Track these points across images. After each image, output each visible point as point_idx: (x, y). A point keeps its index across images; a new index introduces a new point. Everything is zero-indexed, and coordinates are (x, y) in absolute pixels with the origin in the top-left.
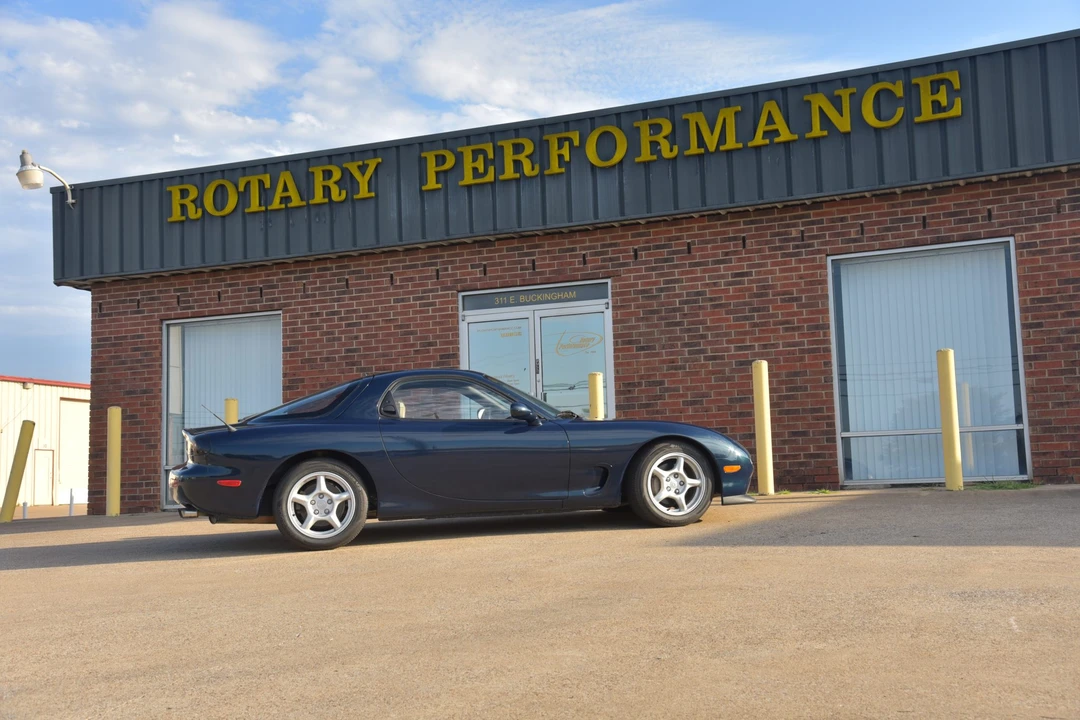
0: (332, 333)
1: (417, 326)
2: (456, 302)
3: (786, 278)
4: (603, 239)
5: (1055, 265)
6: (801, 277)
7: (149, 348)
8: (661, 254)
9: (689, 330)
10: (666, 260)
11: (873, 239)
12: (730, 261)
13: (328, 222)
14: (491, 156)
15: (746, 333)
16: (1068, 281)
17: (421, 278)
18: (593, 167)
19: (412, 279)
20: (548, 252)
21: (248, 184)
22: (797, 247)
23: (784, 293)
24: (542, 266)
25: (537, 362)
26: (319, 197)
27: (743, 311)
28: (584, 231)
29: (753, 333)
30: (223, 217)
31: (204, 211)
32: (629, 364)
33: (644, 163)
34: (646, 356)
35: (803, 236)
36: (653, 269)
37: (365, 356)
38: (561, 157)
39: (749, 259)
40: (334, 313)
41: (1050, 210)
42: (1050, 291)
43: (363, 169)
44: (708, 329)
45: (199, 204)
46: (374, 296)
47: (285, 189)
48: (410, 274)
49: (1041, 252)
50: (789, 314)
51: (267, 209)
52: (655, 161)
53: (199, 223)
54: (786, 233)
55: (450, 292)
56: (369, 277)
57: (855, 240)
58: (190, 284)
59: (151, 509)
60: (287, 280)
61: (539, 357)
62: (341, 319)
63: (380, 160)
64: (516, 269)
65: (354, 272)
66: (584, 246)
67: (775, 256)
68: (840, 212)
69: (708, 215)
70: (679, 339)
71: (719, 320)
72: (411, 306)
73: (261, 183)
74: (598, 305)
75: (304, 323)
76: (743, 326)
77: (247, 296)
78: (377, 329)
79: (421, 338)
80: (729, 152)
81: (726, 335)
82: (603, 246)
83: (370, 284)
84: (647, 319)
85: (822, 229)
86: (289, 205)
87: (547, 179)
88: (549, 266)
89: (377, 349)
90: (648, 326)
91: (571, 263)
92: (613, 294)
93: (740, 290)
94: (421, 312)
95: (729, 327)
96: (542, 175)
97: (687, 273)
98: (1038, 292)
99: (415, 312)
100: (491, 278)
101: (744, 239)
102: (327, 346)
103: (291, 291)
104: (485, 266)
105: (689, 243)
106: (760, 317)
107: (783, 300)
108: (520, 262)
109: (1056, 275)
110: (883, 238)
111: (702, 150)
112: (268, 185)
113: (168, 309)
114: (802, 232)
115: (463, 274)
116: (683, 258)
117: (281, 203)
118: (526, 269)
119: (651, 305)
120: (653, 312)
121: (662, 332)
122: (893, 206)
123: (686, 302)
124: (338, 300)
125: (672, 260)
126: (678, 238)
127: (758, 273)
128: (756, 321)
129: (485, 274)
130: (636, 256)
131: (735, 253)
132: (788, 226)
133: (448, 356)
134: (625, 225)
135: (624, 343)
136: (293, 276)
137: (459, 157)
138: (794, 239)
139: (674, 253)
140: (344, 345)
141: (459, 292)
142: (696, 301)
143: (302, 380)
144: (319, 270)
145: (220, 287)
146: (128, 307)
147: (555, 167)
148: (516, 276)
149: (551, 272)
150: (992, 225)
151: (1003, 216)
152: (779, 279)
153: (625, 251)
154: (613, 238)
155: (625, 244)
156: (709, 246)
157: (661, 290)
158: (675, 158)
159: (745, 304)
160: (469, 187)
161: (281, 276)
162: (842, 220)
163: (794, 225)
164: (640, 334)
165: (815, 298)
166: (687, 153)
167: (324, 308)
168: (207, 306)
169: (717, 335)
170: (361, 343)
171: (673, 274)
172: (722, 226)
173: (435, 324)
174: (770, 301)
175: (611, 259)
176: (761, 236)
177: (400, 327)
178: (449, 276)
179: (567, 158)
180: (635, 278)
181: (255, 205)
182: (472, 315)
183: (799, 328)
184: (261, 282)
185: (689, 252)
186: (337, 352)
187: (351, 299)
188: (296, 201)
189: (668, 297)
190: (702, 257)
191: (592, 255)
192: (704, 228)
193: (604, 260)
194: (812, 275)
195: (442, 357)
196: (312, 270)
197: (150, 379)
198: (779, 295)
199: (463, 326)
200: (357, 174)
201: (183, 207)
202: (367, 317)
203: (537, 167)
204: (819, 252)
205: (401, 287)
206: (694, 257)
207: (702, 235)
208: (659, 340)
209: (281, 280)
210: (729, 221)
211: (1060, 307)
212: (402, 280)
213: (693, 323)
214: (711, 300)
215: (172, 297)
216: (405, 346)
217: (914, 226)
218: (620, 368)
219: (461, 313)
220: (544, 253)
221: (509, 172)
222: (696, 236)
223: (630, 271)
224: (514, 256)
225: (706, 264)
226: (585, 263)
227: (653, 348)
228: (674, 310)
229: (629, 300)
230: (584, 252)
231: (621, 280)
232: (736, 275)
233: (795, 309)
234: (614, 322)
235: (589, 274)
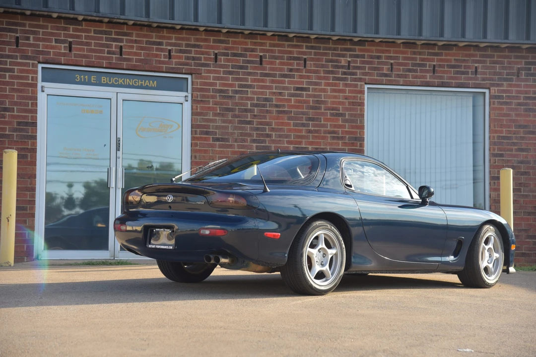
2: (36, 72)
3: (335, 97)
4: (188, 39)
5: (513, 113)
6: (346, 98)
8: (238, 61)
9: (257, 129)
10: (241, 67)
11: (398, 76)
12: (293, 76)
15: (302, 137)
16: (520, 126)
20: (136, 42)
22: (345, 73)
23: (333, 109)
24: (129, 53)
25: (118, 140)
27: (301, 119)
29: (307, 137)
32: (206, 151)
34: (221, 146)
36: (230, 73)
39: (308, 77)
41: (513, 74)
42: (509, 132)
44: (273, 130)
49: (506, 103)
50: (335, 126)
54: (337, 61)
55: (31, 62)
57: (386, 75)
61: (120, 135)
64: (102, 52)
66: (170, 42)
67: (328, 78)
68: (378, 51)
69: (278, 35)
70: (250, 135)
71: (283, 124)
74: (177, 96)
76: (301, 131)
81: (287, 136)
82: (187, 45)
84: (223, 115)
85: (363, 62)
88: (136, 54)
90: (224, 122)
91: (157, 56)
92: (193, 89)
93: (299, 101)
95: (290, 130)
97: (258, 81)
98: (502, 132)
100: (76, 55)
101: (305, 60)
104: (70, 43)
105: (261, 56)
106: (313, 126)
107: (332, 115)
108: (108, 46)
109: (514, 121)
110: (406, 76)
114: (349, 62)
115: (47, 47)
116: (255, 68)
118: (114, 53)
119: (227, 104)
120: (228, 110)
121: (235, 128)
122: (414, 53)
123: (257, 105)
125: (246, 68)
126: (253, 50)
127: (314, 90)
128: (310, 128)
129: (70, 50)
130: (216, 59)
131: (298, 70)
132: (339, 55)
133: (27, 124)
135: (201, 133)
138: (343, 67)
139: (249, 62)
141: (39, 62)
142: (264, 106)
148: (103, 58)
149: (137, 61)
150: (477, 79)
151: (484, 73)
152: (330, 97)
153: (207, 53)
154: (197, 40)
155: (208, 47)
156: (278, 61)
157: (236, 92)
159: (303, 113)
162: (379, 57)
163: (344, 56)
164: (217, 127)
165: (355, 115)
169: (280, 136)
171: (247, 80)
172: (289, 46)
173: (13, 90)
174: (322, 114)
175: (194, 59)
176: (318, 60)
178: (30, 45)
182: (53, 88)
183: (342, 138)
185: (261, 64)
189: (242, 98)
190: (271, 69)
191: (177, 51)
192: (274, 45)
193: (188, 58)
194: (355, 98)
195: (19, 123)
198: (329, 110)
199: (42, 98)
204: (360, 80)
206: (265, 69)
207: (272, 51)
208: (232, 134)
210: (295, 43)
211: (514, 144)
213: (261, 123)
214: (277, 106)
217: (427, 71)
218: (197, 155)
219: (40, 84)
220: (131, 41)
222: (268, 51)
223: (209, 72)
224: (101, 39)
225: (274, 75)
226: (170, 58)
227: (227, 140)
228: (246, 110)
229: (208, 97)
230: (169, 48)
231: (202, 78)
232: (298, 89)
233: (340, 123)
234: (193, 114)
235: (174, 68)
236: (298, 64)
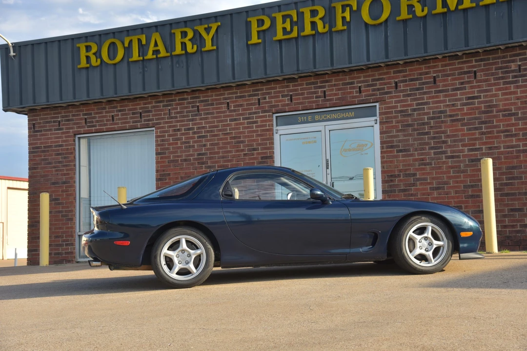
0: (189, 142)
1: (246, 137)
2: (272, 121)
3: (507, 99)
4: (373, 75)
6: (518, 98)
7: (67, 154)
8: (415, 85)
9: (434, 138)
10: (418, 89)
12: (465, 88)
13: (185, 67)
14: (295, 19)
15: (476, 139)
17: (247, 105)
18: (366, 24)
19: (241, 105)
20: (335, 85)
21: (131, 42)
22: (515, 77)
23: (505, 110)
24: (330, 95)
25: (327, 161)
26: (178, 50)
27: (474, 124)
28: (360, 70)
29: (481, 139)
30: (115, 65)
31: (102, 60)
32: (391, 162)
33: (403, 20)
34: (403, 156)
35: (520, 68)
36: (409, 95)
37: (211, 158)
38: (344, 18)
39: (479, 87)
40: (189, 129)
43: (208, 30)
44: (448, 136)
45: (98, 54)
46: (216, 117)
47: (156, 45)
48: (240, 101)
50: (508, 125)
51: (143, 58)
52: (410, 19)
53: (99, 68)
54: (507, 67)
55: (268, 114)
56: (212, 104)
58: (93, 110)
59: (69, 261)
60: (158, 107)
61: (328, 157)
62: (194, 133)
63: (219, 24)
64: (312, 98)
65: (202, 101)
66: (360, 80)
67: (498, 84)
69: (449, 56)
70: (428, 144)
71: (457, 130)
72: (241, 124)
73: (139, 40)
74: (369, 121)
75: (169, 136)
76: (474, 134)
77: (131, 118)
78: (218, 140)
79: (248, 146)
80: (465, 10)
81: (461, 140)
82: (373, 80)
83: (213, 109)
84: (404, 131)
86: (159, 56)
87: (334, 35)
88: (336, 95)
89: (218, 153)
90: (405, 136)
91: (350, 93)
92: (381, 114)
93: (472, 109)
94: (248, 127)
95: (463, 135)
96: (330, 31)
97: (433, 97)
99: (245, 128)
100: (295, 104)
101: (475, 73)
102: (185, 152)
103: (160, 115)
104: (291, 96)
105: (434, 77)
106: (486, 128)
107: (504, 116)
108: (315, 93)
111: (445, 10)
112: (144, 42)
113: (79, 127)
114: (520, 66)
115: (277, 102)
116: (430, 88)
117: (153, 54)
118: (320, 97)
119: (407, 121)
120: (408, 125)
121: (415, 140)
123: (432, 118)
124: (192, 120)
125: (422, 89)
126: (427, 73)
127: (485, 96)
128: (483, 130)
129: (291, 101)
130: (396, 87)
131: (469, 82)
132: (509, 62)
133: (267, 158)
134: (389, 65)
135: (387, 147)
136: (162, 104)
137: (273, 21)
138: (513, 71)
139: (424, 83)
140: (196, 150)
141: (273, 113)
142: (439, 117)
143: (169, 174)
144: (179, 100)
145: (113, 112)
146: (53, 126)
147: (339, 26)
148: (313, 102)
149: (337, 99)
152: (501, 100)
153: (390, 83)
154: (380, 74)
155: (389, 78)
156: (450, 78)
157: (414, 110)
158: (425, 17)
159: (476, 118)
160: (280, 41)
161: (154, 104)
163: (513, 61)
164: (400, 141)
166: (434, 12)
167: (183, 125)
168: (105, 125)
169: (455, 141)
170: (208, 149)
171: (423, 99)
172: (459, 63)
173: (258, 136)
174: (495, 116)
175: (378, 89)
176: (488, 70)
177: (234, 138)
178: (266, 103)
179: (348, 19)
180: (396, 102)
181: (135, 56)
182: (283, 129)
183: (515, 135)
184: (141, 108)
185: (435, 83)
186: (192, 155)
187: (201, 119)
188: (163, 53)
189: (419, 115)
190: (444, 86)
191: (365, 86)
192: (446, 65)
193: (374, 90)
195: (262, 158)
196: (175, 100)
197: (68, 174)
198: (501, 112)
199: (276, 137)
200: (204, 34)
201: (88, 58)
202: (212, 131)
203: (327, 26)
205: (234, 111)
206: (438, 86)
207: (444, 71)
208: (412, 145)
209: (154, 107)
210: (464, 60)
212: (235, 106)
213: (437, 133)
214: (450, 116)
215: (81, 119)
216: (237, 151)
218: (385, 165)
219: (275, 128)
220: (331, 86)
221: (308, 30)
222: (440, 71)
223: (392, 97)
224: (311, 88)
225: (447, 91)
226: (360, 93)
227: (409, 150)
228: (424, 124)
229: (391, 118)
230: (360, 85)
231: (386, 103)
232: (469, 98)
233: (513, 122)
234: (381, 133)
235: (364, 100)
236: (468, 77)
